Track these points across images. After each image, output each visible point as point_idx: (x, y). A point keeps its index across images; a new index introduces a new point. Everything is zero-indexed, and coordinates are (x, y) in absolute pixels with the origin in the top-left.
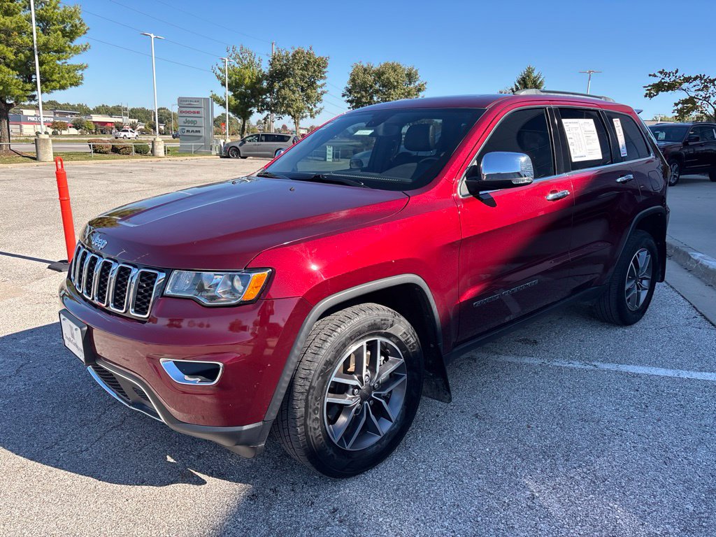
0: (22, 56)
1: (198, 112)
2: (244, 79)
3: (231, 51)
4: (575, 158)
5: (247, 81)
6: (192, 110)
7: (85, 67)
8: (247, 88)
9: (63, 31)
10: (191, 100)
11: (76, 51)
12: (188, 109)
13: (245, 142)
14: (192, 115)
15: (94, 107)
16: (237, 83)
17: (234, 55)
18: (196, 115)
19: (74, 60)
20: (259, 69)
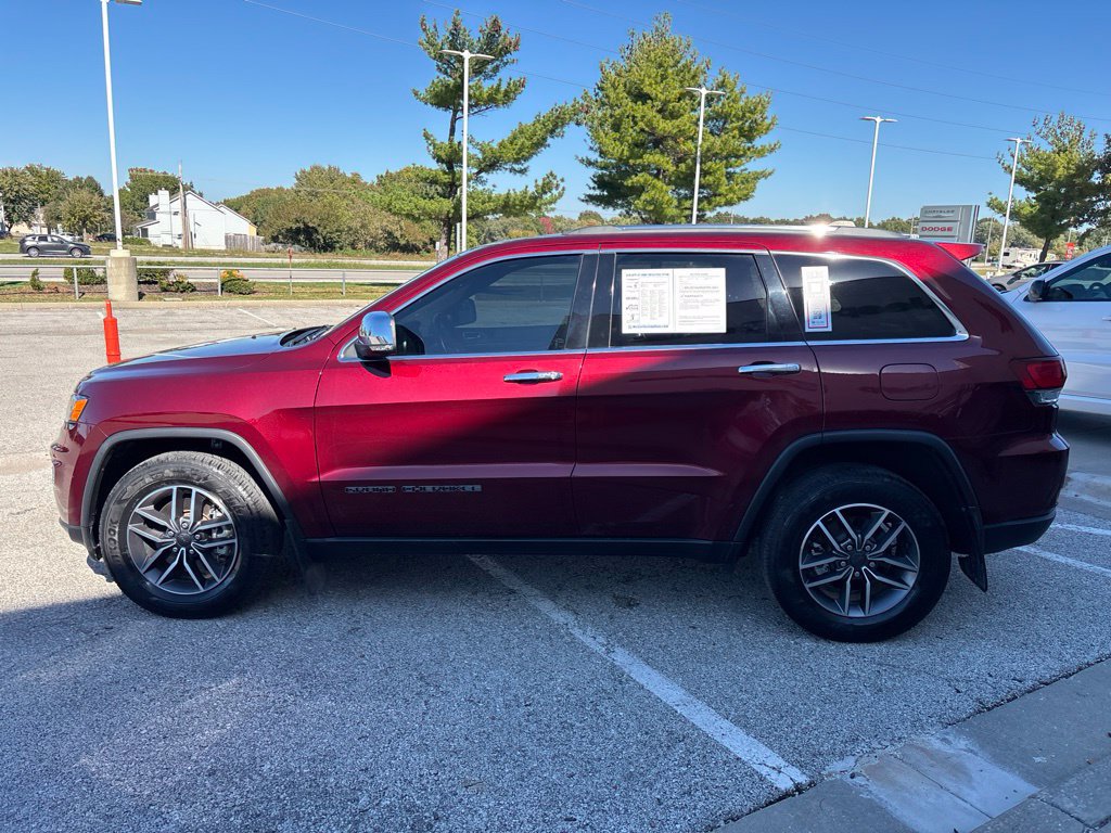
0: (683, 166)
1: (950, 229)
2: (1055, 170)
3: (1041, 125)
4: (627, 328)
5: (1060, 173)
6: (940, 225)
7: (770, 174)
8: (1060, 184)
9: (740, 129)
10: (941, 209)
11: (761, 153)
12: (934, 225)
13: (1019, 278)
14: (939, 233)
15: (880, 221)
16: (1041, 178)
17: (1045, 131)
18: (946, 233)
19: (752, 166)
20: (1089, 151)
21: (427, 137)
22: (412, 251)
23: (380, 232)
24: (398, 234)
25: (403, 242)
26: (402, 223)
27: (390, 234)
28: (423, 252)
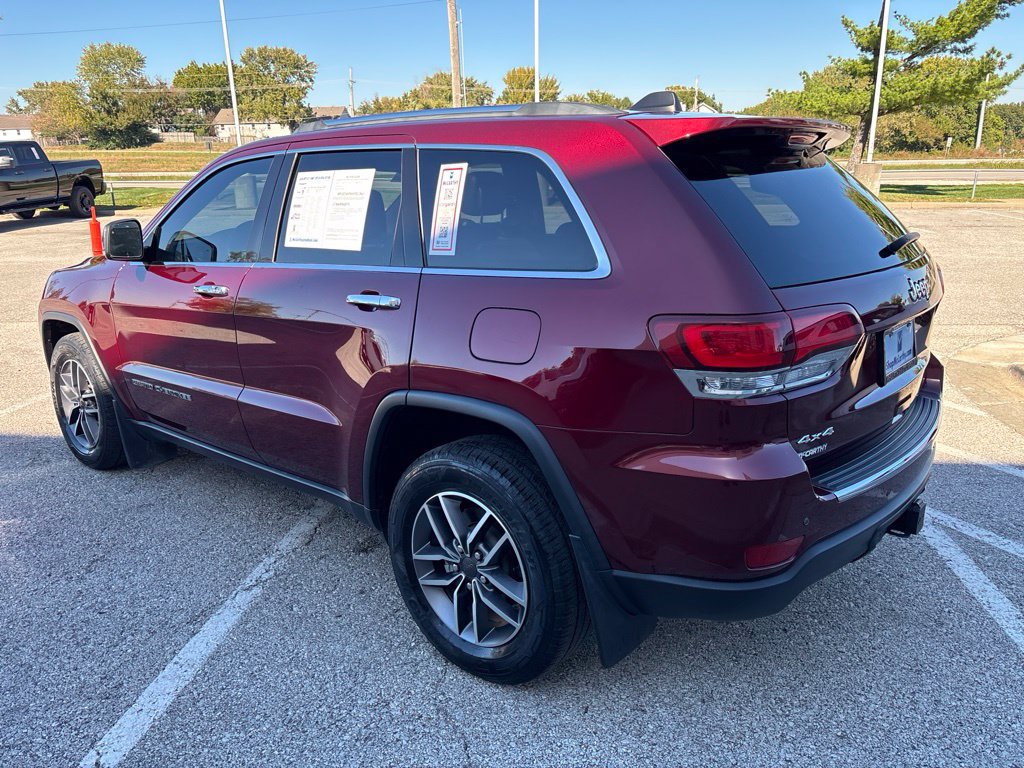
21: (846, 24)
22: (922, 149)
23: (887, 130)
24: (906, 132)
25: (911, 140)
26: (914, 120)
27: (898, 132)
28: (935, 150)
